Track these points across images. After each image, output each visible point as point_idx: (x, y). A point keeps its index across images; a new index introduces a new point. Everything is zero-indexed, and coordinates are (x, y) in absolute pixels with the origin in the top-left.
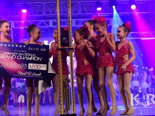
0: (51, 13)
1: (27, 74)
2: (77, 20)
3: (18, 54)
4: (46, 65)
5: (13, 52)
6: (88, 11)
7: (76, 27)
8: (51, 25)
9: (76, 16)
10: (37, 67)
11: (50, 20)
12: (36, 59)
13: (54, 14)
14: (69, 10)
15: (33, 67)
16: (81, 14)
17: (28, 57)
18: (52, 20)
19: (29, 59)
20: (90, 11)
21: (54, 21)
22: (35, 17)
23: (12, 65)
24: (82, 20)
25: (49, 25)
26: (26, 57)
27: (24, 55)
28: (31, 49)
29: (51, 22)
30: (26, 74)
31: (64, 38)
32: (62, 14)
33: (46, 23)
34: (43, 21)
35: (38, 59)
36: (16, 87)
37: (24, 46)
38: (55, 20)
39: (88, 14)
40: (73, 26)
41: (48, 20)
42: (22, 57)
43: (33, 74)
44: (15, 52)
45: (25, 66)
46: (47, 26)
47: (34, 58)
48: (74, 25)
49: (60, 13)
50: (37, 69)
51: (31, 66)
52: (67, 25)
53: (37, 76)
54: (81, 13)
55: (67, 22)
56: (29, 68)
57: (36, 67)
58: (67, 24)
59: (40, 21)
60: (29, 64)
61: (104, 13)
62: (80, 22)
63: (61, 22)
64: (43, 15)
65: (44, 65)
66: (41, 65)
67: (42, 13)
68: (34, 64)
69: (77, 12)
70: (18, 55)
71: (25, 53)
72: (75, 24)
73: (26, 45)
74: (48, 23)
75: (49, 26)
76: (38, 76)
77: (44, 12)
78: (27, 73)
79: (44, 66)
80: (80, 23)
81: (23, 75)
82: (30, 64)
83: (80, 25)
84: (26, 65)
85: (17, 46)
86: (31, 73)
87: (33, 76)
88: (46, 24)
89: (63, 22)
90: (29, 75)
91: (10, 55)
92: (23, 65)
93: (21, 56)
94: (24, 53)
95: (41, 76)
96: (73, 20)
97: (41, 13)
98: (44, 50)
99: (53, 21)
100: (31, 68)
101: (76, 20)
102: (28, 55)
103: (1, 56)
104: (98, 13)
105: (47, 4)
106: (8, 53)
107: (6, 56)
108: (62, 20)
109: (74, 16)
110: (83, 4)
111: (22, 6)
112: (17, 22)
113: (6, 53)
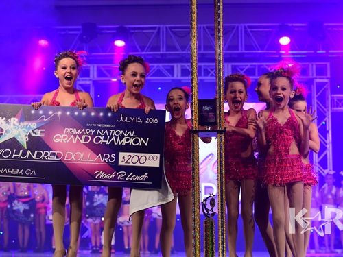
0: (178, 47)
1: (116, 177)
2: (235, 66)
3: (96, 131)
4: (159, 155)
5: (86, 128)
6: (259, 45)
8: (177, 75)
9: (233, 56)
10: (139, 160)
11: (175, 65)
12: (136, 141)
13: (183, 51)
14: (219, 46)
15: (130, 161)
16: (244, 51)
17: (118, 139)
18: (179, 65)
19: (120, 143)
20: (265, 45)
21: (184, 66)
23: (82, 156)
24: (246, 66)
25: (173, 75)
26: (114, 138)
27: (109, 134)
28: (124, 119)
29: (177, 68)
30: (113, 176)
31: (206, 108)
32: (202, 52)
33: (167, 70)
34: (161, 65)
35: (140, 142)
36: (95, 204)
37: (110, 114)
38: (186, 65)
39: (260, 52)
41: (171, 64)
42: (105, 139)
43: (130, 177)
44: (90, 128)
45: (112, 159)
46: (168, 78)
47: (131, 141)
49: (199, 48)
50: (138, 164)
51: (125, 159)
52: (212, 75)
53: (139, 181)
54: (246, 50)
55: (212, 70)
56: (120, 163)
57: (135, 159)
59: (153, 66)
60: (120, 153)
61: (296, 50)
62: (242, 70)
63: (199, 68)
64: (161, 53)
65: (153, 155)
66: (148, 155)
68: (133, 154)
69: (236, 48)
70: (95, 134)
71: (112, 128)
73: (113, 112)
74: (171, 70)
75: (172, 78)
76: (141, 181)
77: (163, 47)
78: (115, 174)
79: (155, 158)
81: (108, 179)
82: (121, 155)
84: (113, 155)
85: (93, 114)
86: (124, 174)
87: (129, 180)
88: (165, 72)
89: (205, 70)
90: (120, 180)
91: (79, 135)
92: (106, 157)
93: (102, 136)
94: (108, 129)
95: (147, 180)
96: (226, 64)
97: (157, 48)
98: (155, 120)
99: (182, 66)
100: (124, 164)
101: (232, 66)
102: (118, 133)
103: (58, 137)
104: (283, 50)
105: (171, 28)
106: (75, 130)
107: (68, 138)
108: (202, 64)
109: (229, 56)
110: (249, 30)
111: (115, 31)
112: (104, 67)
113: (69, 130)
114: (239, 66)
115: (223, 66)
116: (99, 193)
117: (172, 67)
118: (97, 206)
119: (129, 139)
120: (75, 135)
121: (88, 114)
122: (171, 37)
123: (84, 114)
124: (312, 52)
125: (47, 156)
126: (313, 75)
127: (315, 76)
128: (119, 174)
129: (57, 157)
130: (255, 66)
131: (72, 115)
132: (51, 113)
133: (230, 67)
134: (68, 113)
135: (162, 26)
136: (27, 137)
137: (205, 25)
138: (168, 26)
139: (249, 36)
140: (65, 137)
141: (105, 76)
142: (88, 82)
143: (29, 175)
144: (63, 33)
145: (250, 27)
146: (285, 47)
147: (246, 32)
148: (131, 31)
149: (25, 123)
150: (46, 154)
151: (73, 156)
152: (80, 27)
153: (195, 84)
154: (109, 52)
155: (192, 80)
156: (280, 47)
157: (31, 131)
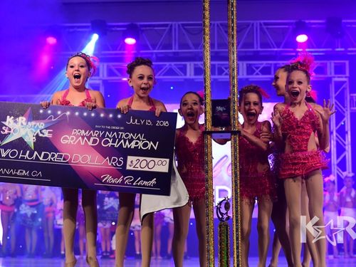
0: (191, 45)
1: (123, 181)
2: (250, 65)
3: (105, 134)
4: (168, 160)
5: (94, 129)
6: (275, 43)
7: (247, 79)
8: (190, 74)
9: (248, 54)
10: (147, 164)
11: (188, 63)
12: (145, 145)
13: (196, 49)
15: (138, 165)
16: (259, 49)
17: (127, 142)
18: (192, 63)
19: (129, 147)
20: (281, 43)
21: (197, 65)
22: (154, 56)
23: (89, 160)
24: (262, 64)
25: (185, 74)
26: (122, 141)
27: (118, 136)
28: (134, 121)
29: (190, 66)
30: (120, 180)
31: (220, 108)
32: (216, 50)
33: (179, 68)
34: (173, 63)
35: (149, 146)
36: (105, 208)
37: (119, 116)
38: (199, 63)
39: (276, 49)
40: (241, 76)
41: (183, 63)
42: (114, 142)
43: (138, 182)
44: (98, 129)
45: (120, 163)
46: (181, 77)
47: (140, 144)
48: (244, 75)
49: (212, 46)
50: (146, 169)
51: (133, 163)
52: (226, 74)
53: (146, 186)
54: (261, 47)
55: (226, 68)
56: (128, 168)
57: (144, 164)
58: (226, 71)
59: (165, 65)
60: (129, 157)
61: (313, 48)
62: (257, 68)
63: (213, 67)
64: (173, 51)
65: (163, 160)
66: (156, 160)
67: (169, 46)
68: (141, 158)
69: (251, 45)
70: (103, 136)
71: (121, 131)
72: (245, 73)
74: (184, 69)
75: (184, 77)
76: (148, 186)
77: (175, 44)
78: (123, 178)
79: (164, 163)
80: (257, 71)
81: (115, 184)
82: (130, 158)
83: (257, 74)
84: (121, 159)
85: (102, 115)
86: (131, 178)
87: (135, 186)
88: (178, 71)
89: (218, 68)
90: (127, 185)
91: (87, 137)
92: (114, 160)
93: (110, 139)
94: (117, 131)
95: (155, 186)
96: (240, 63)
98: (166, 124)
99: (195, 65)
100: (131, 168)
101: (247, 64)
102: (127, 136)
103: (66, 138)
104: (300, 48)
105: (183, 25)
106: (83, 132)
107: (76, 140)
108: (216, 63)
109: (244, 54)
110: (264, 27)
111: (125, 29)
112: (114, 66)
113: (77, 131)
114: (254, 64)
115: (238, 65)
116: (109, 196)
117: (185, 66)
118: (107, 210)
119: (138, 142)
120: (83, 137)
121: (97, 115)
122: (184, 34)
123: (93, 115)
124: (331, 49)
125: (54, 158)
126: (331, 74)
127: (333, 75)
128: (127, 179)
129: (64, 159)
130: (271, 64)
131: (81, 115)
132: (59, 113)
133: (245, 66)
134: (77, 114)
135: (174, 23)
136: (34, 138)
137: (219, 22)
138: (180, 23)
139: (264, 33)
140: (72, 139)
141: (115, 75)
142: (97, 82)
143: (35, 177)
144: (71, 30)
145: (265, 24)
146: (302, 45)
147: (262, 29)
148: (142, 29)
149: (33, 123)
150: (53, 156)
151: (80, 159)
152: (89, 24)
153: (208, 83)
154: (120, 50)
155: (205, 79)
156: (296, 44)
157: (38, 131)
